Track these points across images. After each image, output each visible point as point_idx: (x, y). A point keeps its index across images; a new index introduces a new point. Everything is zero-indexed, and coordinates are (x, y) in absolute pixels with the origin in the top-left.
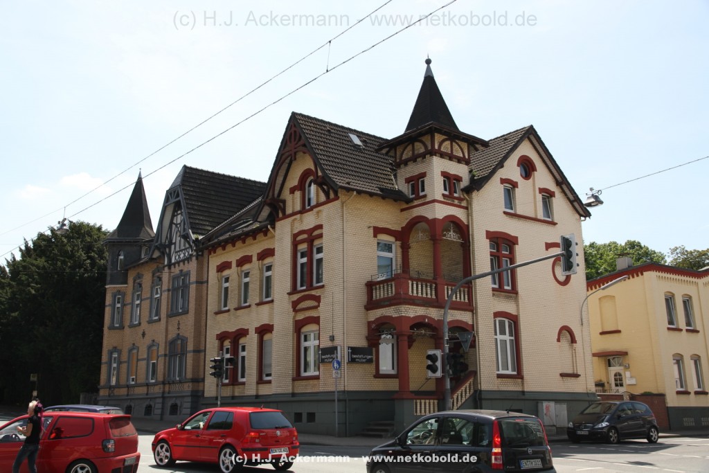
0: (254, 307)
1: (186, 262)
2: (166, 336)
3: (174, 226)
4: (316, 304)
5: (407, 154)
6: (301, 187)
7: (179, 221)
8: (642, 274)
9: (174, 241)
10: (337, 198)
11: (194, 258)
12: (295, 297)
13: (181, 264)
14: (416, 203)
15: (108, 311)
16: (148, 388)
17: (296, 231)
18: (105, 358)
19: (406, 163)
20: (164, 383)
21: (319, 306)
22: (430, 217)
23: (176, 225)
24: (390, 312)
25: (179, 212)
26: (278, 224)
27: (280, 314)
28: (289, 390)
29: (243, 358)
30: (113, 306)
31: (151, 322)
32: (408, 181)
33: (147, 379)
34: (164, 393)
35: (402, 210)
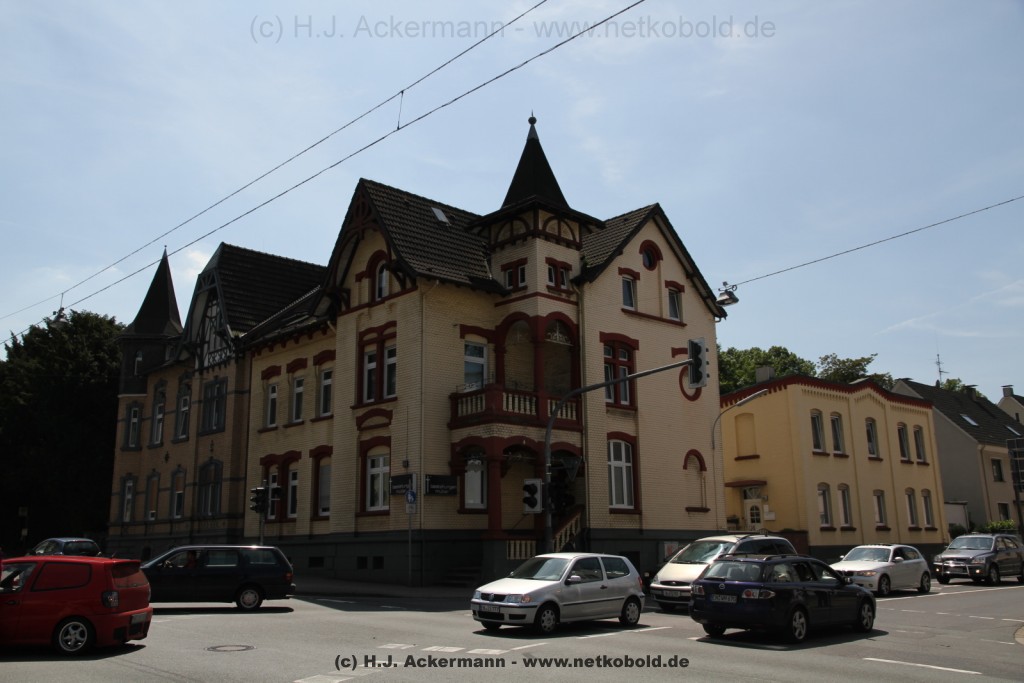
0: (308, 424)
1: (223, 366)
2: (196, 461)
3: (207, 320)
4: (387, 421)
5: (504, 235)
6: (371, 273)
7: (214, 314)
8: (785, 388)
9: (207, 339)
10: (414, 288)
11: (233, 362)
12: (361, 412)
13: (217, 368)
14: (514, 296)
15: (121, 427)
16: (172, 527)
17: (363, 329)
18: (116, 487)
19: (502, 246)
20: (192, 519)
21: (390, 423)
22: (531, 313)
23: (211, 318)
24: (480, 431)
25: (215, 302)
26: (341, 320)
27: (341, 433)
28: (351, 528)
29: (294, 488)
30: (128, 420)
31: (176, 441)
32: (504, 268)
33: (171, 513)
34: (192, 532)
35: (497, 305)
